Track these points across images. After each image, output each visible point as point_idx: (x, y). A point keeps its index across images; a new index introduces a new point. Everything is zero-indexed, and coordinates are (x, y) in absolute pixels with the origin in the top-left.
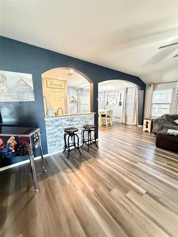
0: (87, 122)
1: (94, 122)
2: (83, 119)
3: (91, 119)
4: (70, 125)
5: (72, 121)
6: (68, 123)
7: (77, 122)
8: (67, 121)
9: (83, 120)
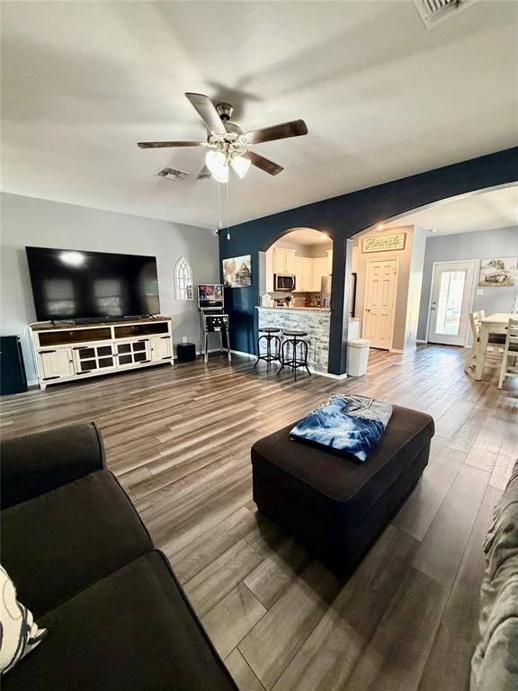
0: (312, 327)
1: (329, 331)
2: (307, 319)
3: (321, 323)
4: (284, 324)
5: (287, 319)
6: (282, 321)
7: (295, 324)
8: (281, 317)
9: (304, 322)
